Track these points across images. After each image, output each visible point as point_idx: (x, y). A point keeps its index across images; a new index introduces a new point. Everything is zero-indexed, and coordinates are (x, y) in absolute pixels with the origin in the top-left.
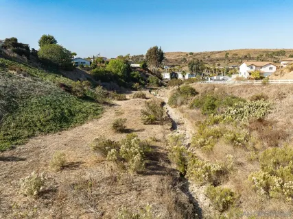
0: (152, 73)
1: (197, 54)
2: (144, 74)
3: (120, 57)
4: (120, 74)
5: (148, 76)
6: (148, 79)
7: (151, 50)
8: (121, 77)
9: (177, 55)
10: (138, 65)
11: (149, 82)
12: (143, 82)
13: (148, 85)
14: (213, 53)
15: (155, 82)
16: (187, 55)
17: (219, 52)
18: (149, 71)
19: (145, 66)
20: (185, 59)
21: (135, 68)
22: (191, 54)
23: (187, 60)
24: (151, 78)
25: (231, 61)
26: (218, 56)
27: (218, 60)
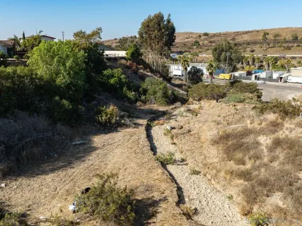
0: (152, 71)
1: (214, 35)
2: (136, 72)
3: (79, 34)
4: (60, 81)
5: (143, 78)
6: (144, 86)
7: (150, 20)
8: (62, 92)
9: (186, 36)
10: (122, 54)
11: (145, 92)
12: (131, 94)
13: (144, 102)
14: (238, 34)
15: (159, 94)
16: (200, 36)
17: (246, 33)
18: (147, 66)
19: (136, 56)
20: (197, 42)
21: (116, 59)
22: (206, 34)
23: (201, 43)
24: (152, 83)
25: (271, 45)
26: (246, 38)
27: (248, 44)
